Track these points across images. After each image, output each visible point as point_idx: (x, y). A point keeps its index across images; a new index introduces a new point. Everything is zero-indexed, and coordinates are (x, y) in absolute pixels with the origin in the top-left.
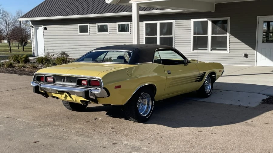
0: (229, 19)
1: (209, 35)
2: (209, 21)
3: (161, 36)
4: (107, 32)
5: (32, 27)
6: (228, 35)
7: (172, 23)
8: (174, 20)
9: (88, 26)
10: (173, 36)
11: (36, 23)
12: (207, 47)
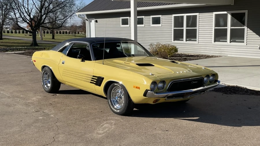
0: (246, 12)
1: (229, 28)
2: (228, 14)
3: (187, 28)
4: (143, 24)
5: (87, 20)
6: (245, 28)
7: (196, 16)
8: (198, 13)
9: (128, 19)
10: (197, 28)
11: (90, 17)
12: (227, 39)
